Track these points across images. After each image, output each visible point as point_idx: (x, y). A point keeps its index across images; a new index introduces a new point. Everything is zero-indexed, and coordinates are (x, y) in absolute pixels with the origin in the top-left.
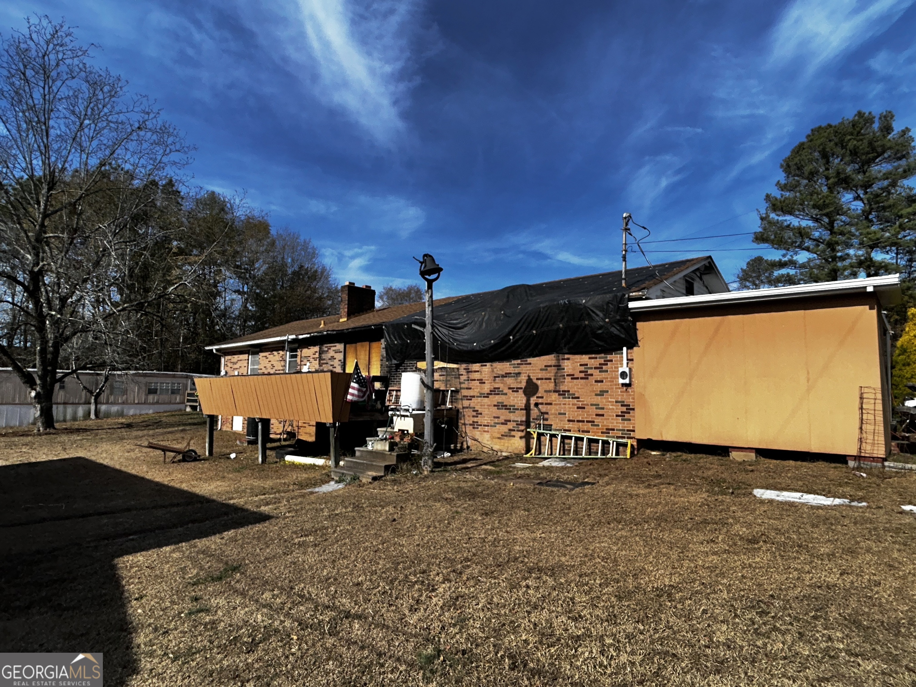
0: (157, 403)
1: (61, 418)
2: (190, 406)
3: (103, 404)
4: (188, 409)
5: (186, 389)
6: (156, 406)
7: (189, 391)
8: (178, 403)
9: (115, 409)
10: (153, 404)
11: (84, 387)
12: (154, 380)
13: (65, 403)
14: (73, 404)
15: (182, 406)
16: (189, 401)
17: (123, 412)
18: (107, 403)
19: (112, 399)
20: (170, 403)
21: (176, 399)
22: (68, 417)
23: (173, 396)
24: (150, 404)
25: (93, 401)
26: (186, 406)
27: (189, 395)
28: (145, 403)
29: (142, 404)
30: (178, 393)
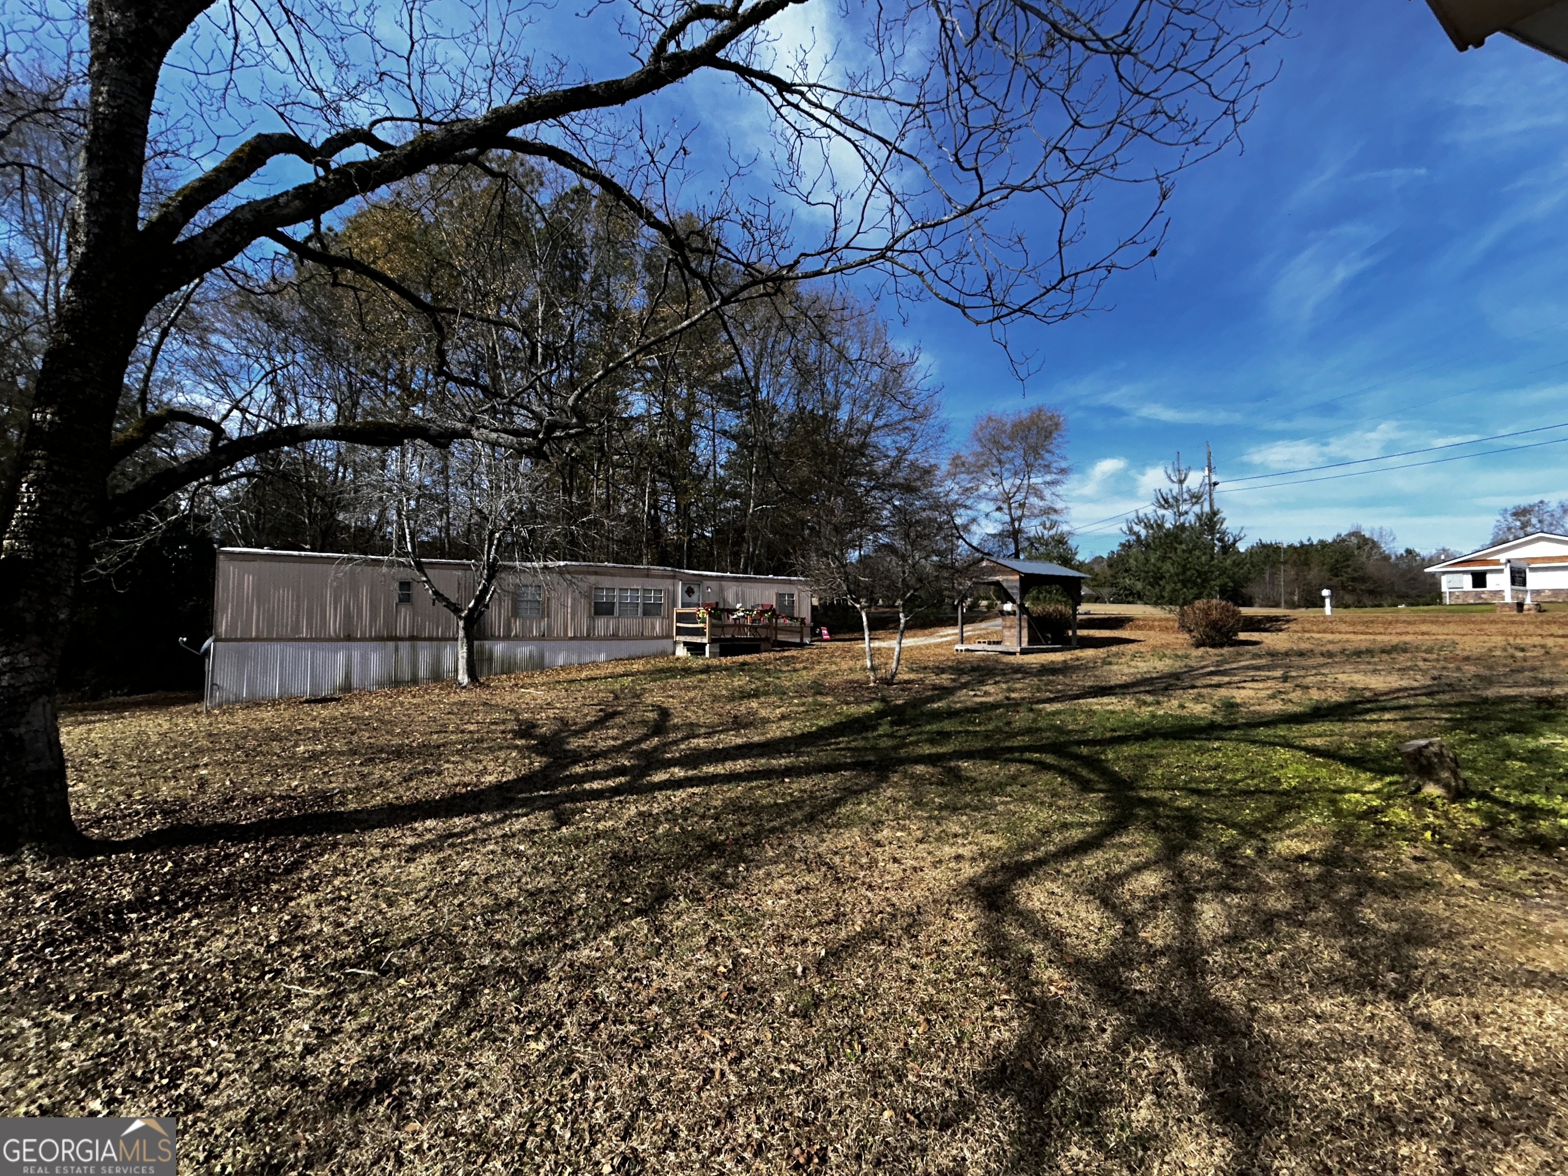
0: (615, 637)
1: (407, 676)
2: (685, 644)
3: (499, 638)
4: (681, 652)
5: (674, 605)
6: (614, 645)
7: (679, 609)
8: (658, 638)
9: (524, 651)
10: (605, 638)
11: (436, 593)
12: (606, 581)
13: (413, 638)
14: (430, 639)
15: (667, 644)
16: (680, 631)
17: (542, 657)
18: (507, 637)
19: (517, 627)
20: (642, 637)
21: (653, 628)
22: (422, 673)
23: (648, 621)
24: (600, 639)
25: (461, 633)
26: (676, 643)
27: (681, 617)
28: (588, 637)
29: (582, 638)
30: (659, 614)
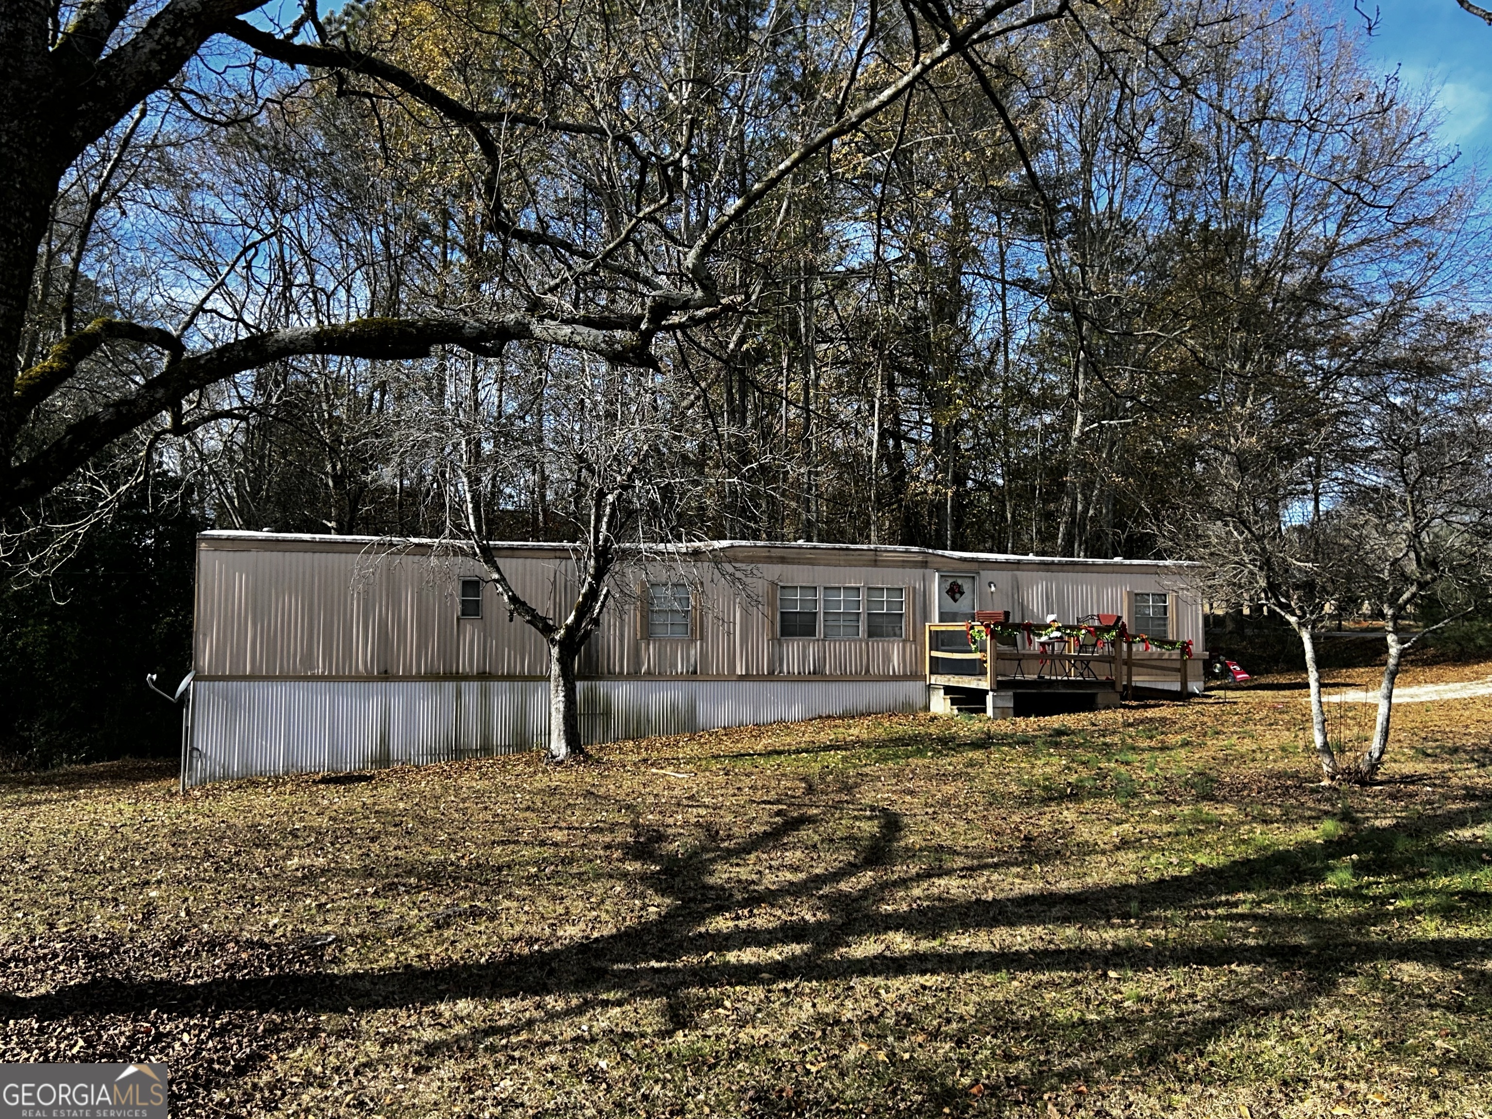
0: (818, 675)
1: (475, 742)
2: (948, 690)
3: (620, 677)
4: (940, 705)
5: (926, 617)
6: (816, 690)
7: (935, 623)
8: (896, 678)
9: (661, 699)
10: (800, 678)
11: (514, 599)
12: (799, 575)
13: (484, 676)
14: (510, 677)
15: (913, 690)
16: (938, 666)
17: (692, 710)
18: (634, 675)
19: (650, 655)
20: (865, 676)
21: (888, 659)
22: (499, 735)
23: (878, 646)
24: (791, 679)
25: (555, 669)
26: (929, 688)
27: (939, 640)
28: (772, 676)
29: (759, 678)
30: (896, 634)
